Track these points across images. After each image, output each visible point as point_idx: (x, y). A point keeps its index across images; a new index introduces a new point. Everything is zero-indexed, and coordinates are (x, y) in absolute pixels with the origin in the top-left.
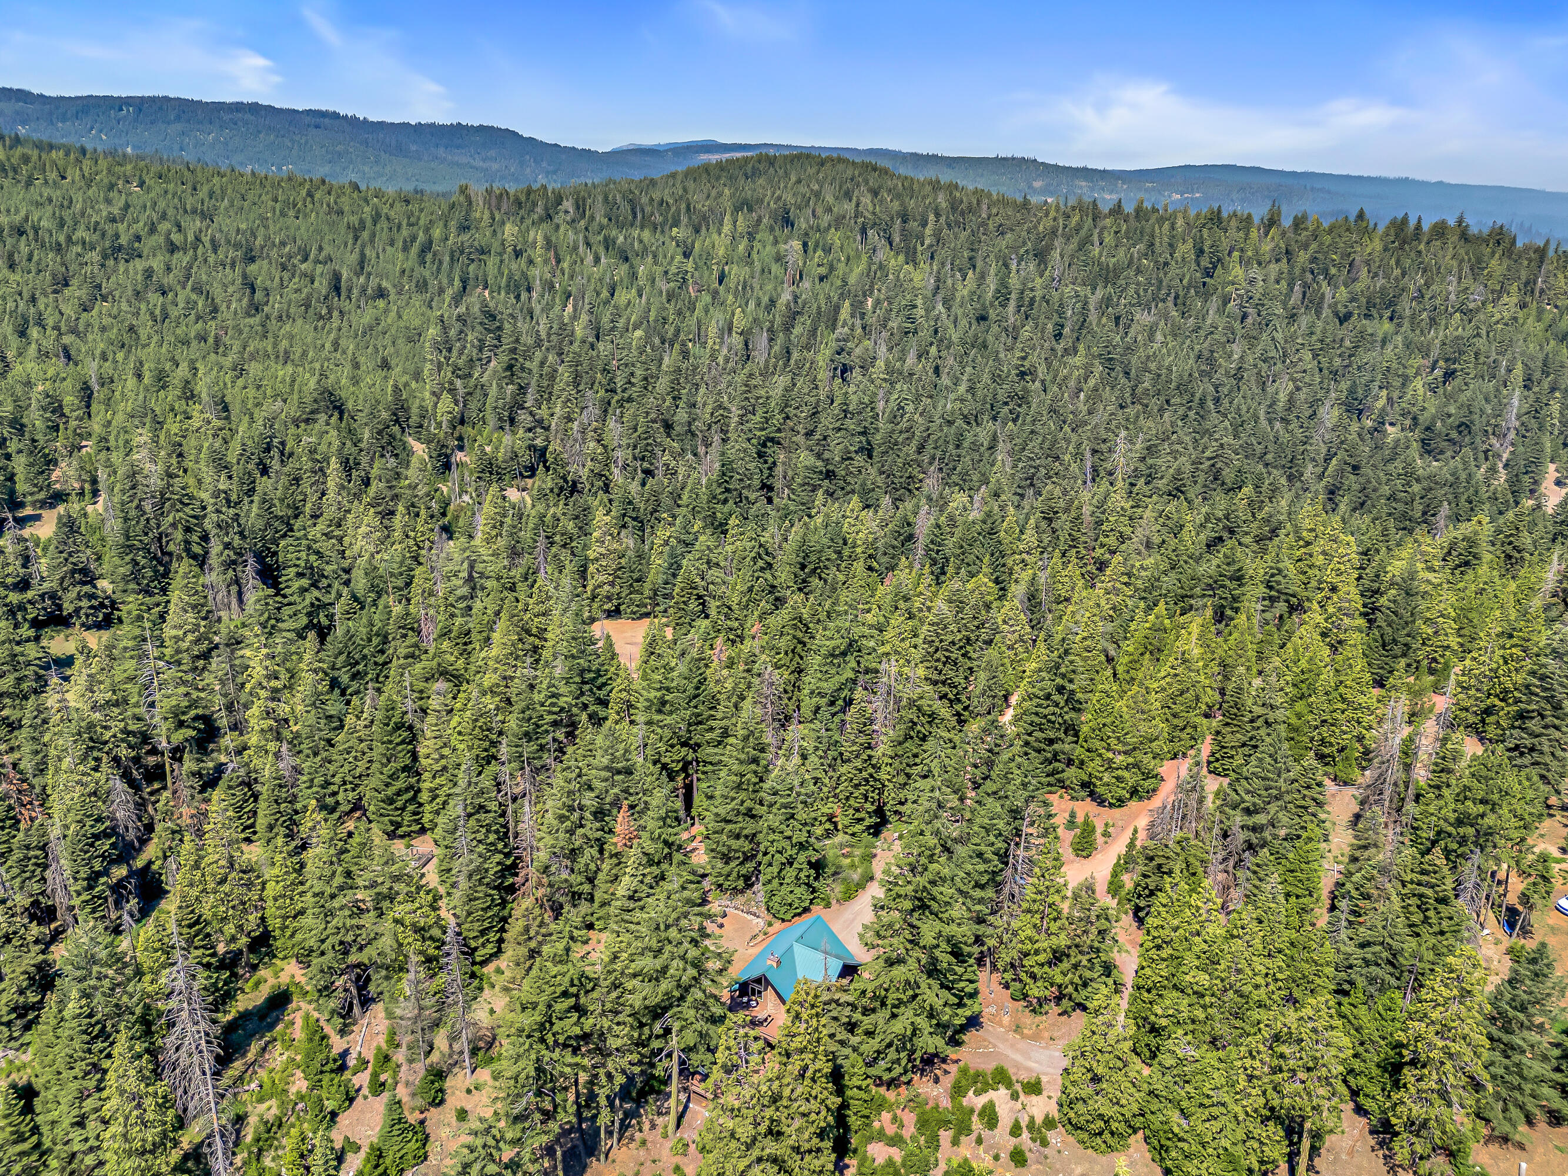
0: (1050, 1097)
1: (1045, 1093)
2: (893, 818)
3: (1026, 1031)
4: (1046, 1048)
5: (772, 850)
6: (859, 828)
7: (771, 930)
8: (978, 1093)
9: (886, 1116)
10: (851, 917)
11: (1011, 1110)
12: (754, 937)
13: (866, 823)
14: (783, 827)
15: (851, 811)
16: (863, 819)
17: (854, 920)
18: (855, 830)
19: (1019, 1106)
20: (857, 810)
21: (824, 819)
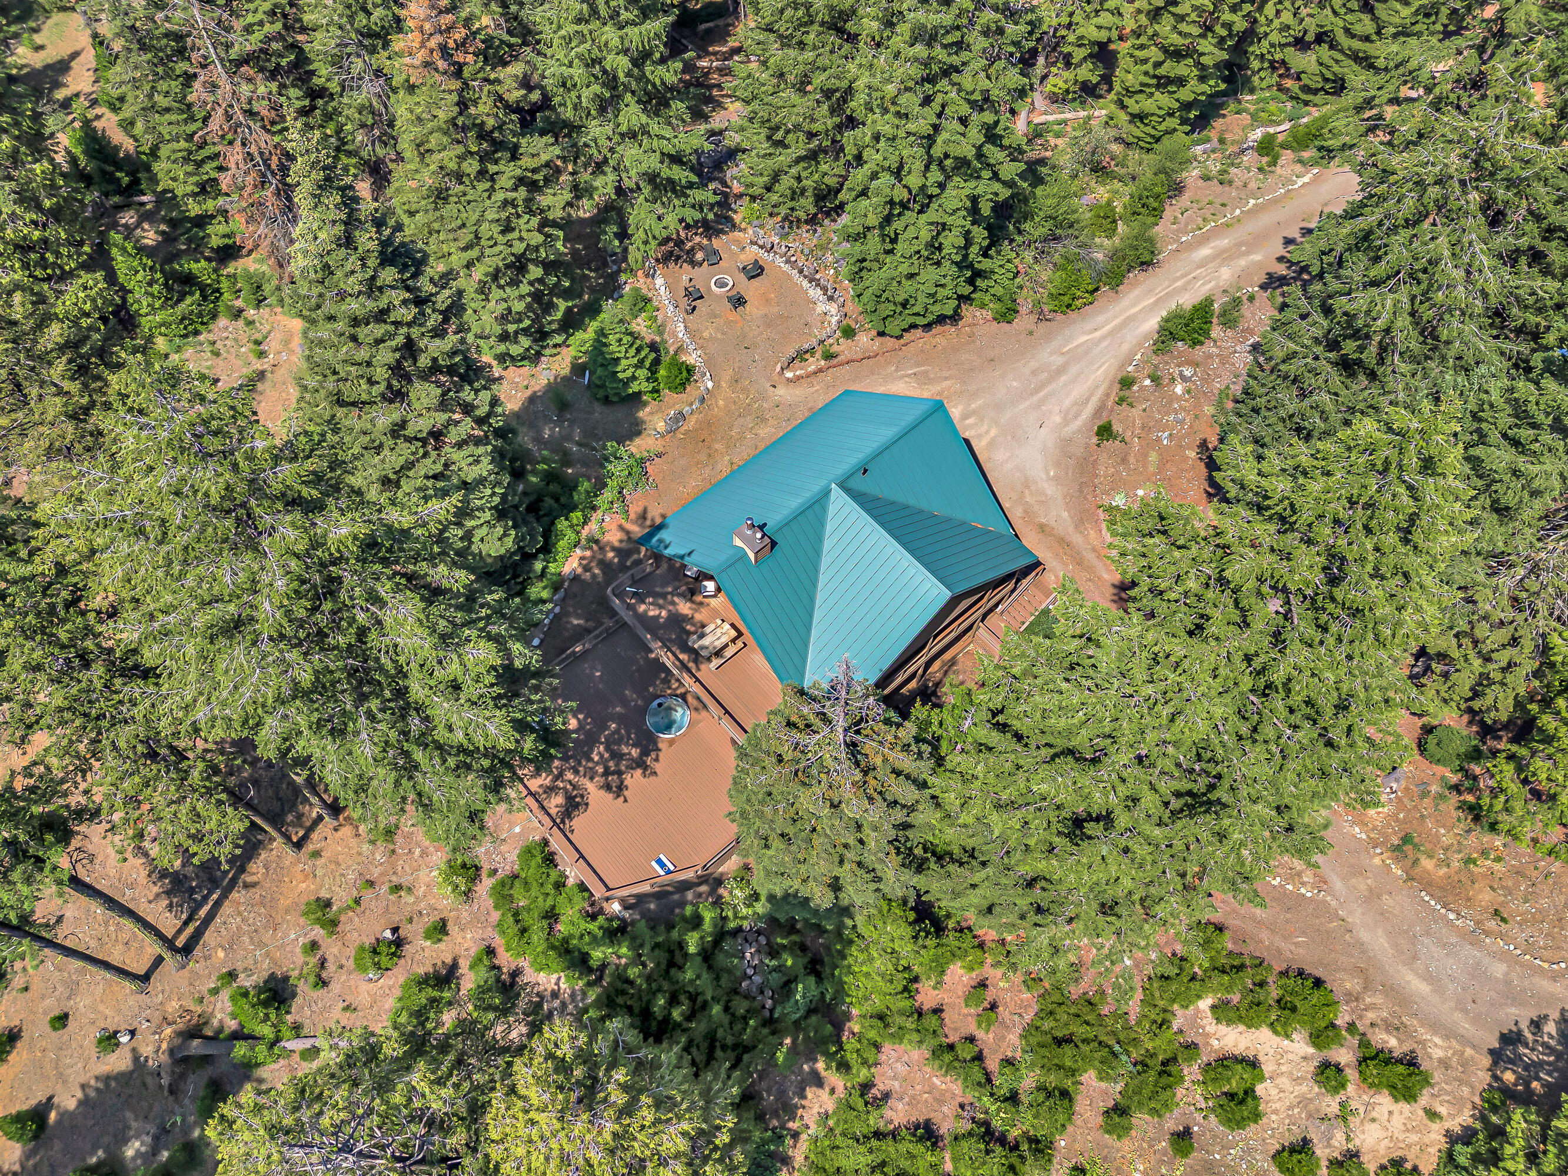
0: (1432, 1115)
1: (1424, 1100)
2: (1263, 79)
3: (1427, 864)
4: (1471, 937)
5: (873, 158)
6: (1163, 100)
7: (844, 348)
8: (1222, 1011)
9: (959, 976)
10: (1058, 360)
11: (1303, 1102)
12: (801, 356)
13: (1185, 94)
14: (910, 101)
15: (1154, 53)
16: (1181, 82)
17: (1061, 370)
18: (1147, 105)
19: (1331, 1105)
20: (1176, 54)
21: (1079, 54)
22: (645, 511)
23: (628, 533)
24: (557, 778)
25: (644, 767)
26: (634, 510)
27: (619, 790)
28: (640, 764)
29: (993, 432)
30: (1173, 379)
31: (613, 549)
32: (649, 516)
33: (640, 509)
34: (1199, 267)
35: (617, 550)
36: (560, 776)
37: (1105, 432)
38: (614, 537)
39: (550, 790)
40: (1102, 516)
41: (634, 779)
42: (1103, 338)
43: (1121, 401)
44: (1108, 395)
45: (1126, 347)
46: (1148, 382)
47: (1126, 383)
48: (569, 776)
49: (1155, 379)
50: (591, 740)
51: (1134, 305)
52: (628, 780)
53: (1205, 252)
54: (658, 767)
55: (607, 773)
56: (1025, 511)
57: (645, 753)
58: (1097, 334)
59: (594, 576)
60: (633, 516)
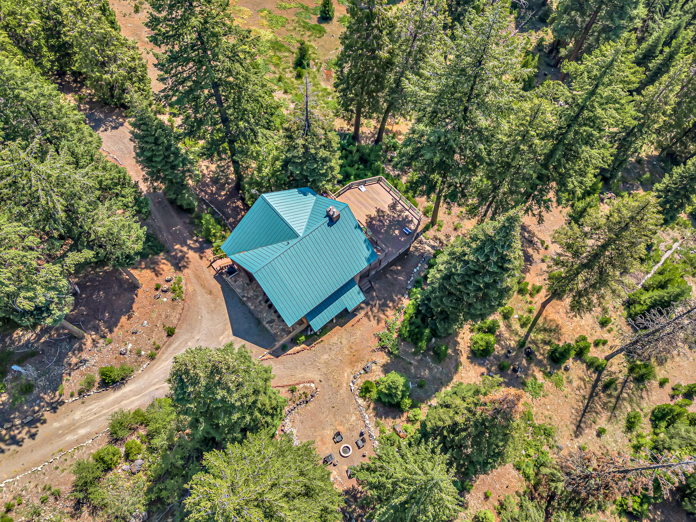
22: (378, 324)
23: (384, 314)
24: (400, 215)
25: (370, 217)
26: (383, 324)
27: (378, 211)
28: (372, 219)
29: (221, 338)
30: (130, 352)
31: (390, 307)
32: (376, 321)
33: (380, 324)
34: (90, 421)
35: (388, 306)
36: (399, 216)
37: (170, 333)
38: (390, 312)
39: (401, 211)
40: (184, 296)
41: (374, 213)
42: (155, 384)
43: (158, 348)
44: (163, 353)
45: (146, 377)
46: (143, 353)
47: (152, 357)
48: (396, 216)
49: (139, 354)
50: (389, 227)
51: (133, 401)
52: (376, 213)
53: (82, 432)
54: (366, 218)
55: (384, 216)
56: (216, 300)
57: (370, 222)
58: (157, 386)
59: (396, 296)
60: (383, 322)
